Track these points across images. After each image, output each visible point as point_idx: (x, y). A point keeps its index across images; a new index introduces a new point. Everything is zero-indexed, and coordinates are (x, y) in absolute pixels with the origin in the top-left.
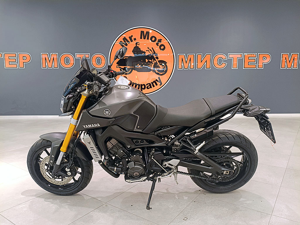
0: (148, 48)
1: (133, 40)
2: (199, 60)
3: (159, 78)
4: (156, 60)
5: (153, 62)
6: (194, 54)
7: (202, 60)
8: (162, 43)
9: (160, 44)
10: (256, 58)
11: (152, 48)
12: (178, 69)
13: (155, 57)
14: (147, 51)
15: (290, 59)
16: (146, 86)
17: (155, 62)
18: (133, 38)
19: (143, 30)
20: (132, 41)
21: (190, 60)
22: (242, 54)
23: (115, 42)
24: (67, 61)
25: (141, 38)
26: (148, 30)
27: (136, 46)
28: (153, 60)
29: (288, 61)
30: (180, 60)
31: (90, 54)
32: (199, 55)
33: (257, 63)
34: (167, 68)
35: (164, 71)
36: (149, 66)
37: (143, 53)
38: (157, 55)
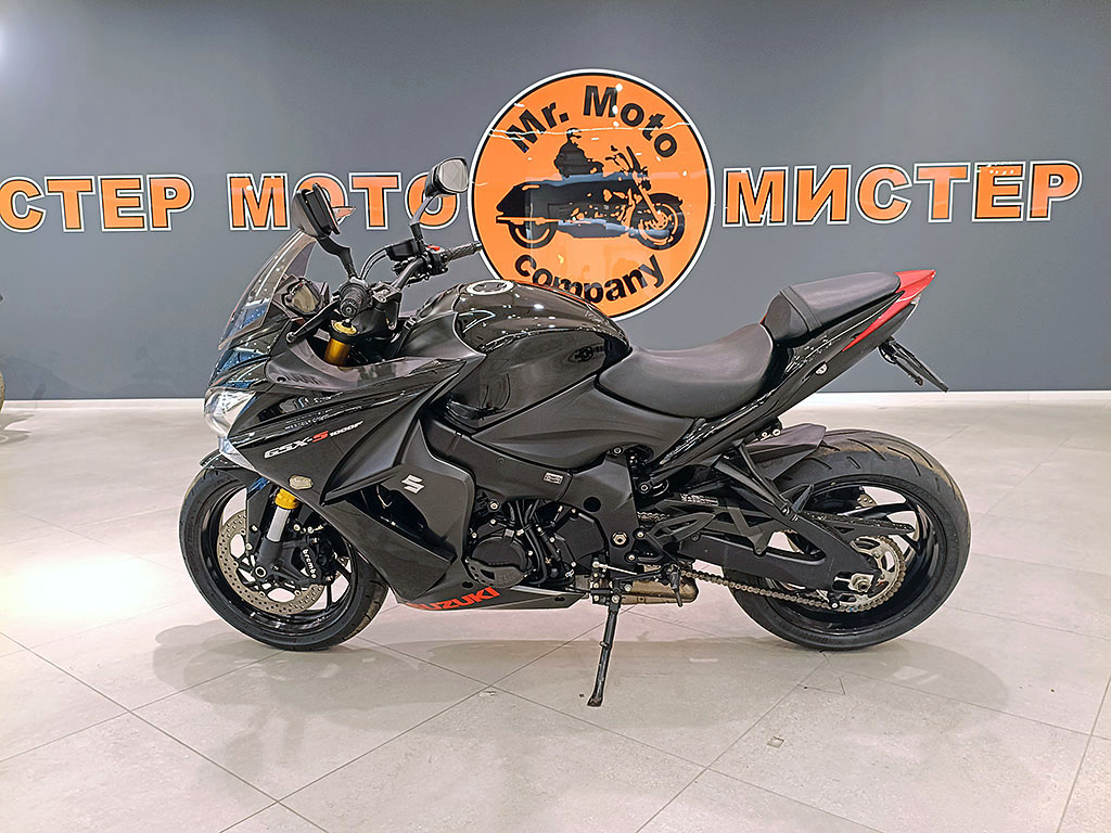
0: (613, 149)
1: (558, 120)
2: (805, 193)
3: (653, 259)
4: (643, 191)
5: (631, 202)
6: (786, 168)
7: (815, 189)
8: (665, 129)
9: (656, 132)
11: (628, 148)
12: (724, 225)
13: (638, 181)
14: (607, 159)
16: (606, 290)
17: (638, 198)
18: (556, 114)
19: (592, 81)
20: (552, 124)
21: (770, 190)
22: (969, 164)
23: (491, 132)
25: (587, 112)
26: (610, 82)
27: (570, 141)
28: (629, 192)
30: (734, 190)
31: (399, 174)
32: (805, 173)
33: (1024, 199)
34: (681, 219)
35: (671, 234)
36: (617, 214)
37: (595, 170)
38: (646, 173)
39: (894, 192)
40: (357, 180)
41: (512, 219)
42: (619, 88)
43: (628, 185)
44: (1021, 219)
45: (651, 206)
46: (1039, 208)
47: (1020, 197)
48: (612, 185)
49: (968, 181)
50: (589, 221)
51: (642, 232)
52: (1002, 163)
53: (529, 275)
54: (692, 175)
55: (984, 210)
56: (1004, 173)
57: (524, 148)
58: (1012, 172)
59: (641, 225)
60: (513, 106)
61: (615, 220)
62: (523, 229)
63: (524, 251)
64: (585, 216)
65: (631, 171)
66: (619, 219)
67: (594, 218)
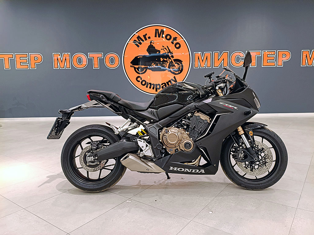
0: (163, 47)
1: (147, 38)
2: (216, 59)
3: (174, 77)
4: (172, 58)
5: (168, 61)
6: (211, 52)
7: (219, 58)
8: (177, 41)
9: (175, 42)
10: (275, 55)
11: (167, 46)
12: (194, 68)
13: (170, 55)
14: (161, 49)
15: (310, 57)
16: (162, 86)
17: (170, 60)
18: (147, 37)
19: (157, 28)
20: (146, 39)
21: (207, 58)
22: (261, 51)
23: (129, 42)
24: (80, 61)
25: (156, 36)
26: (162, 28)
27: (151, 44)
28: (168, 59)
29: (309, 59)
30: (197, 58)
31: (103, 53)
32: (216, 54)
33: (276, 61)
34: (182, 66)
35: (179, 70)
36: (164, 65)
37: (158, 52)
38: (172, 53)
39: (241, 59)
40: (91, 55)
41: (135, 66)
42: (165, 30)
43: (167, 56)
44: (275, 66)
45: (174, 62)
46: (280, 63)
47: (275, 60)
48: (163, 56)
49: (261, 56)
50: (156, 67)
51: (171, 70)
52: (270, 51)
53: (140, 82)
54: (185, 54)
55: (265, 64)
56: (270, 54)
57: (138, 46)
58: (272, 53)
59: (171, 68)
60: (135, 34)
61: (164, 66)
62: (138, 69)
63: (139, 75)
64: (156, 65)
65: (168, 53)
66: (165, 66)
67: (158, 66)
